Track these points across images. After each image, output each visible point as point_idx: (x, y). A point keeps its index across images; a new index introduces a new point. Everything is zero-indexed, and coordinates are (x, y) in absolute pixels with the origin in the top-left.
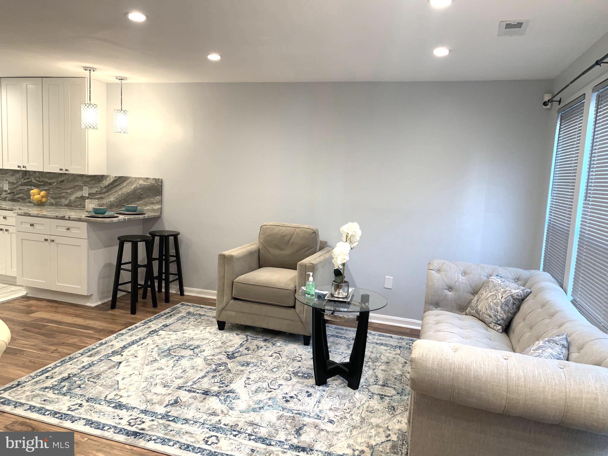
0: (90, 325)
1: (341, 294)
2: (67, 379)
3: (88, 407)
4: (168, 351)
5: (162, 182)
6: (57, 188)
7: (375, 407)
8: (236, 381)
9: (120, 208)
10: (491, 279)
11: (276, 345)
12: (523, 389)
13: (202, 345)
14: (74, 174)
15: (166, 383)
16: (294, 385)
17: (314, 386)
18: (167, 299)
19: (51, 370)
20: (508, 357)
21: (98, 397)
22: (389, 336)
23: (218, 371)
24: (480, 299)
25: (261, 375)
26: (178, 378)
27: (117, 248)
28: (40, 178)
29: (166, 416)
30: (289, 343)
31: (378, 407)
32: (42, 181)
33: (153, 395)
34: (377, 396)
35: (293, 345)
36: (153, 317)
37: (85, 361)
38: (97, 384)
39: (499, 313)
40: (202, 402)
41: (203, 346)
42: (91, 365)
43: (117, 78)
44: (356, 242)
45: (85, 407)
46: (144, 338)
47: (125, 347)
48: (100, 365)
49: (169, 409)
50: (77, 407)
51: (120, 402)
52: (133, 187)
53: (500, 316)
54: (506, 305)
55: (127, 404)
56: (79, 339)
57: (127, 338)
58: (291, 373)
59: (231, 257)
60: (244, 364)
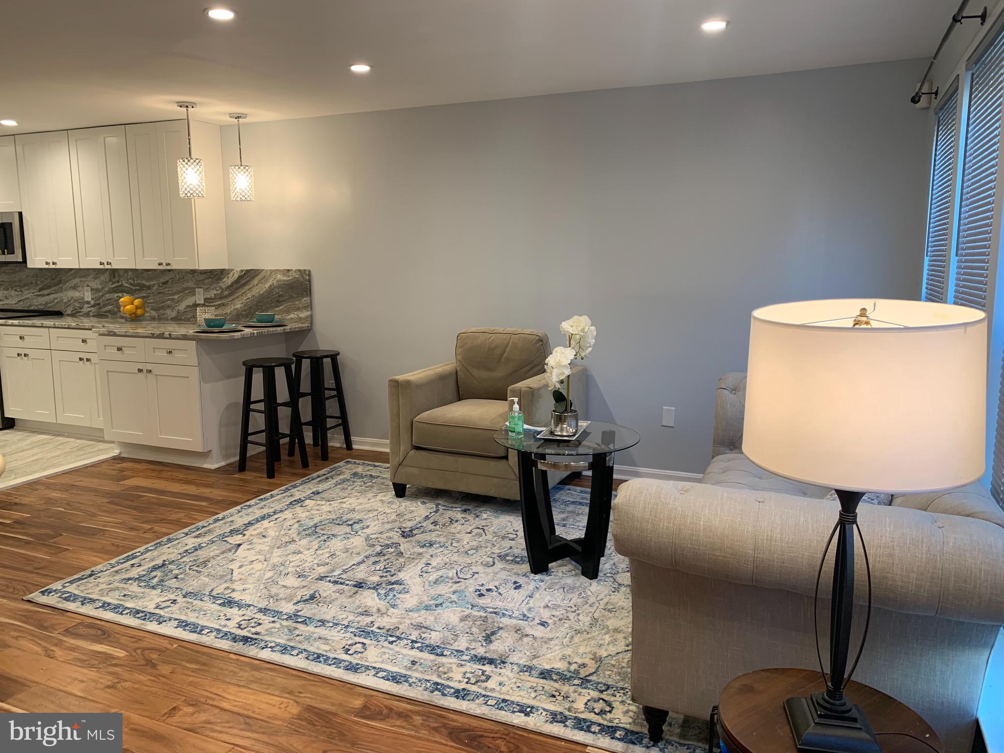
0: (204, 495)
1: (566, 430)
2: (161, 567)
3: (184, 605)
4: (313, 529)
5: (309, 275)
6: (159, 293)
7: (618, 604)
8: (408, 568)
9: (249, 318)
11: (480, 517)
12: (779, 544)
13: (366, 519)
14: (182, 270)
15: (302, 572)
16: (496, 573)
17: (528, 574)
18: (325, 456)
19: (139, 556)
20: (764, 499)
21: (201, 591)
23: (384, 555)
25: (448, 560)
26: (321, 565)
27: (242, 379)
28: (134, 281)
29: (294, 617)
31: (623, 604)
32: (138, 285)
33: (281, 588)
34: (625, 588)
36: (299, 481)
37: (189, 543)
38: (202, 573)
40: (351, 597)
41: (368, 521)
42: (198, 548)
43: (231, 115)
44: (590, 347)
45: (180, 603)
46: (281, 511)
47: (250, 524)
48: (210, 548)
49: (300, 606)
50: (168, 603)
51: (230, 597)
52: (267, 286)
55: (240, 601)
56: (186, 514)
57: (256, 511)
58: (495, 556)
59: (408, 383)
60: (425, 545)
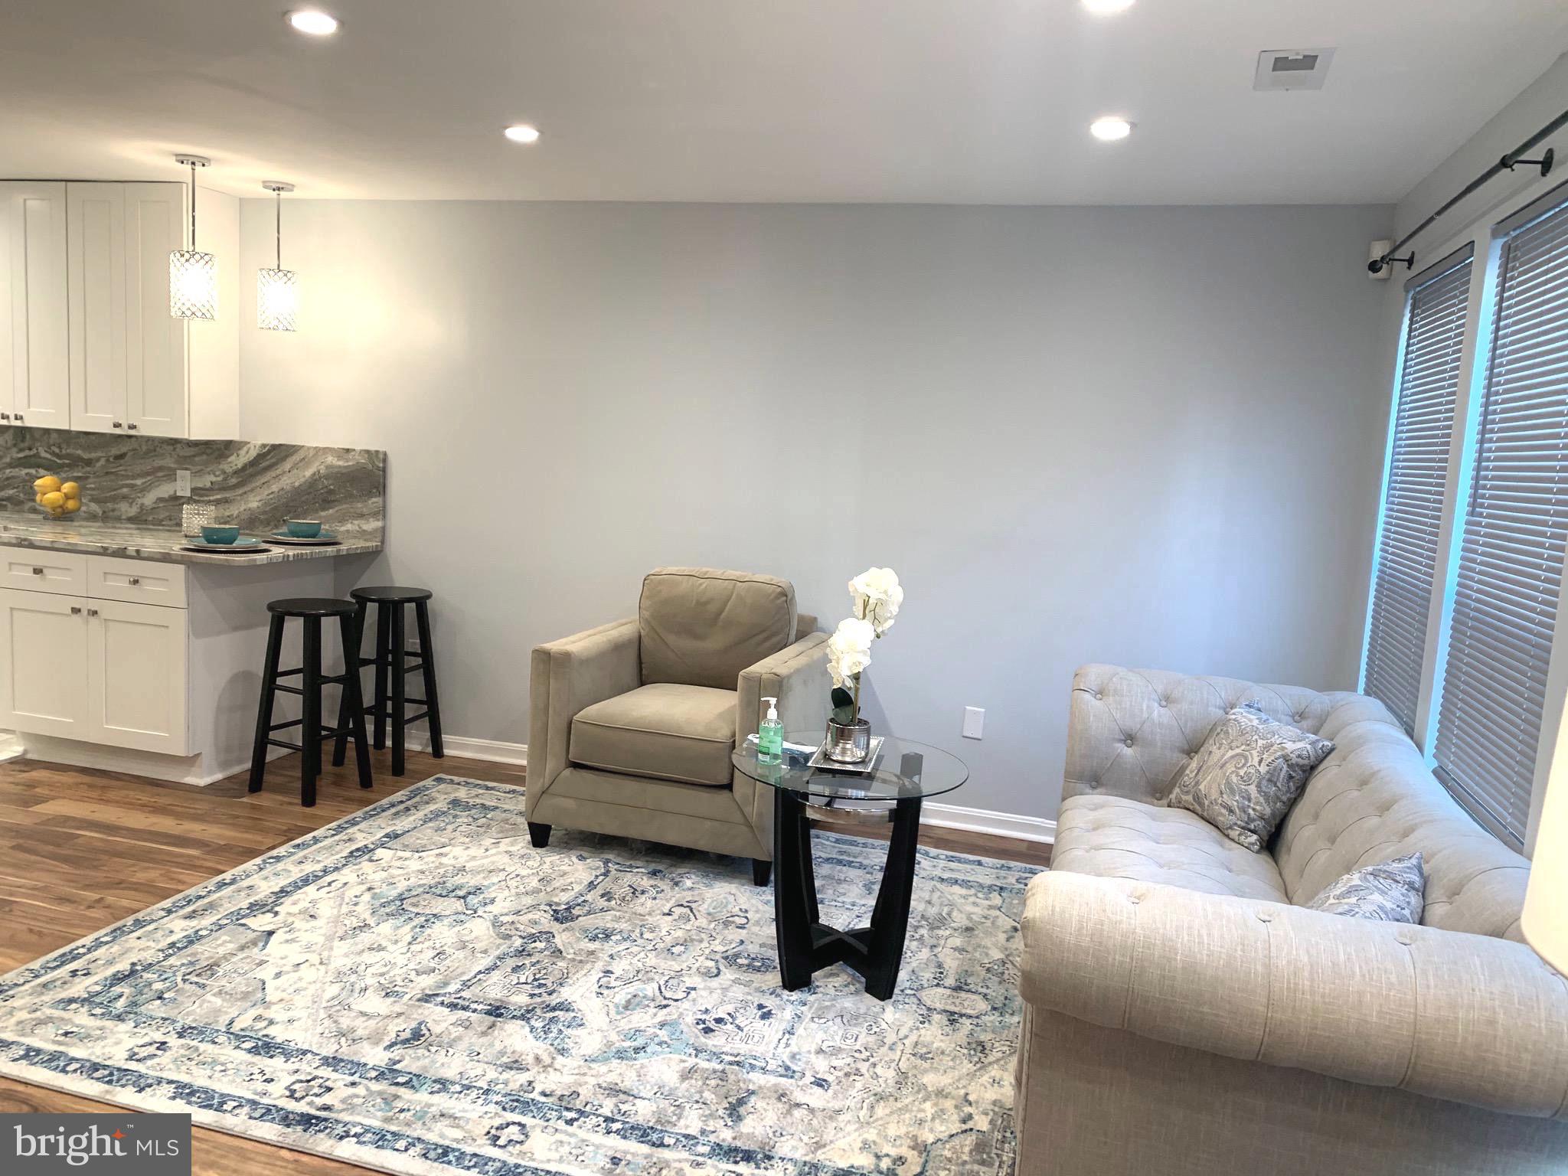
0: (192, 835)
1: (849, 753)
2: (128, 976)
3: (182, 1052)
4: (398, 903)
5: (385, 461)
6: (107, 473)
7: (935, 1045)
8: (575, 979)
9: (276, 527)
10: (1234, 714)
11: (681, 884)
12: (1309, 997)
13: (488, 887)
14: (152, 437)
15: (390, 986)
16: (725, 990)
17: (779, 991)
18: (398, 768)
19: (85, 954)
20: (1270, 916)
21: (210, 1024)
22: (975, 861)
23: (529, 955)
24: (1203, 768)
25: (640, 965)
26: (424, 973)
27: (264, 633)
28: (61, 449)
29: (388, 1073)
30: (715, 879)
31: (941, 1044)
32: (66, 456)
33: (357, 1017)
34: (939, 1016)
35: (726, 884)
36: (359, 813)
37: (176, 930)
38: (208, 989)
39: (1253, 800)
40: (484, 1034)
41: (490, 890)
42: (192, 940)
43: (266, 184)
44: (890, 618)
45: (175, 1049)
46: (336, 869)
47: (284, 892)
48: (216, 939)
49: (397, 1053)
50: (152, 1049)
51: (267, 1036)
52: (308, 473)
53: (1254, 809)
54: (1269, 780)
55: (286, 1043)
56: (163, 872)
57: (291, 868)
58: (718, 957)
59: (565, 658)
60: (596, 936)
